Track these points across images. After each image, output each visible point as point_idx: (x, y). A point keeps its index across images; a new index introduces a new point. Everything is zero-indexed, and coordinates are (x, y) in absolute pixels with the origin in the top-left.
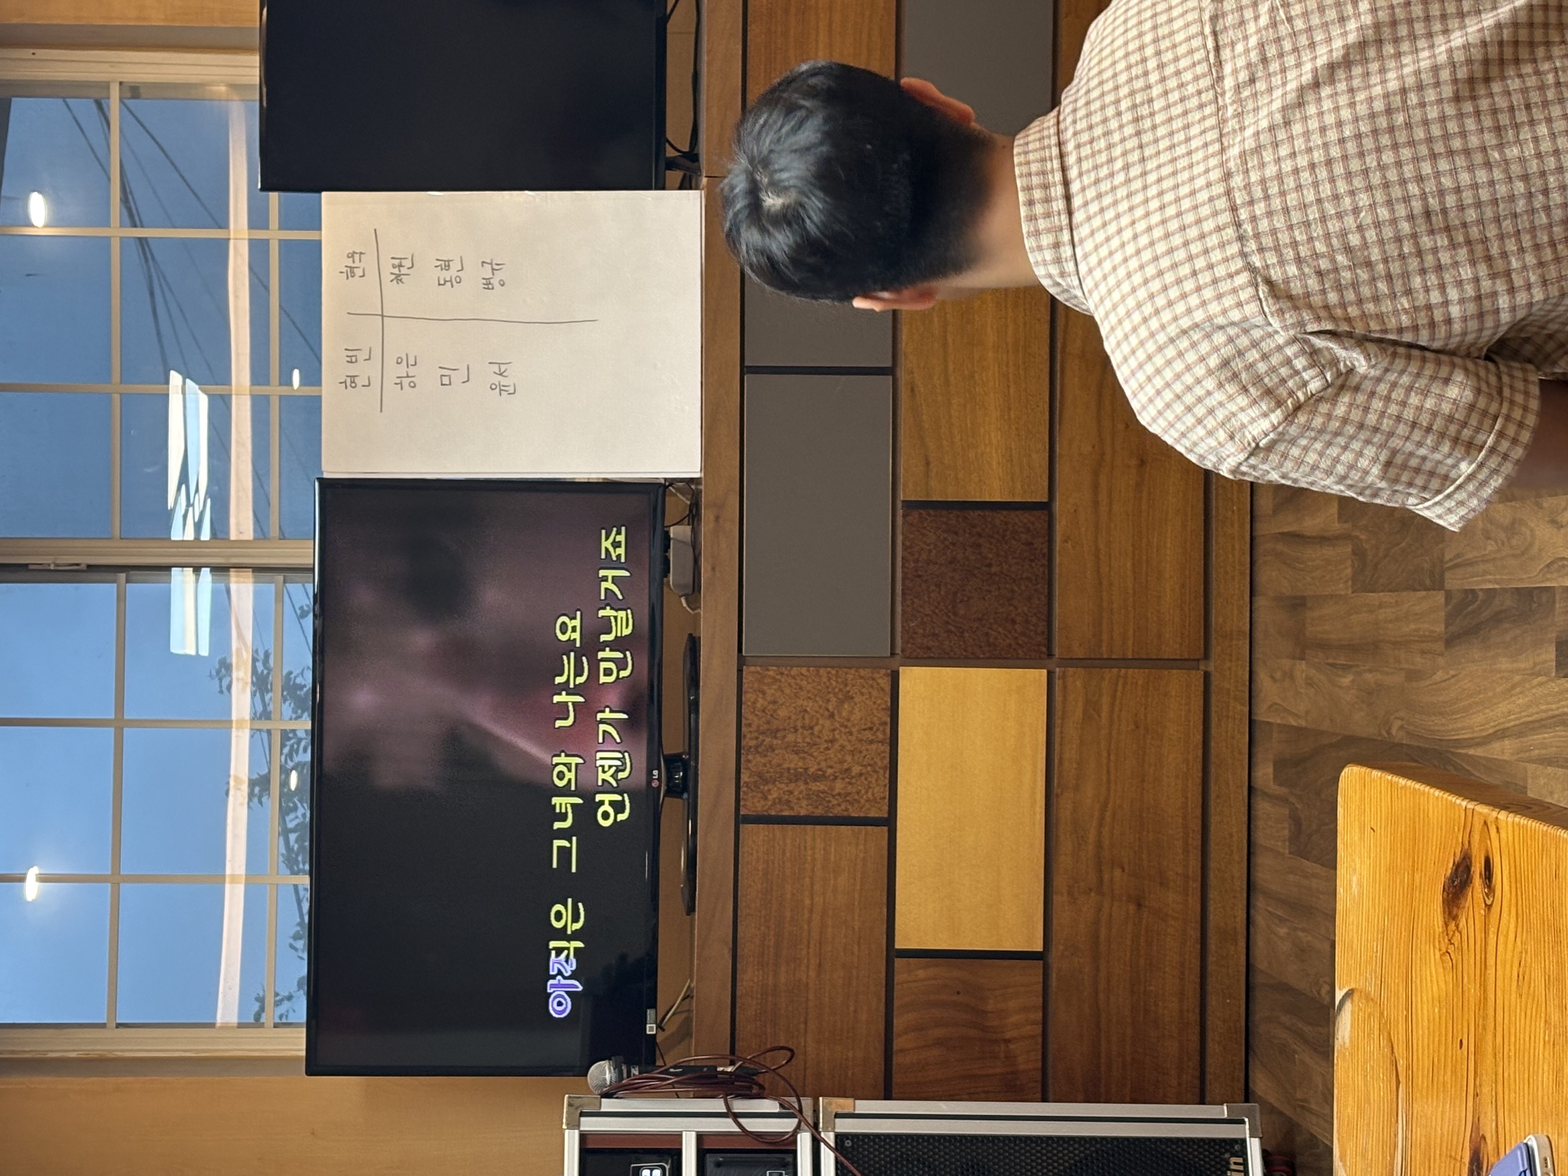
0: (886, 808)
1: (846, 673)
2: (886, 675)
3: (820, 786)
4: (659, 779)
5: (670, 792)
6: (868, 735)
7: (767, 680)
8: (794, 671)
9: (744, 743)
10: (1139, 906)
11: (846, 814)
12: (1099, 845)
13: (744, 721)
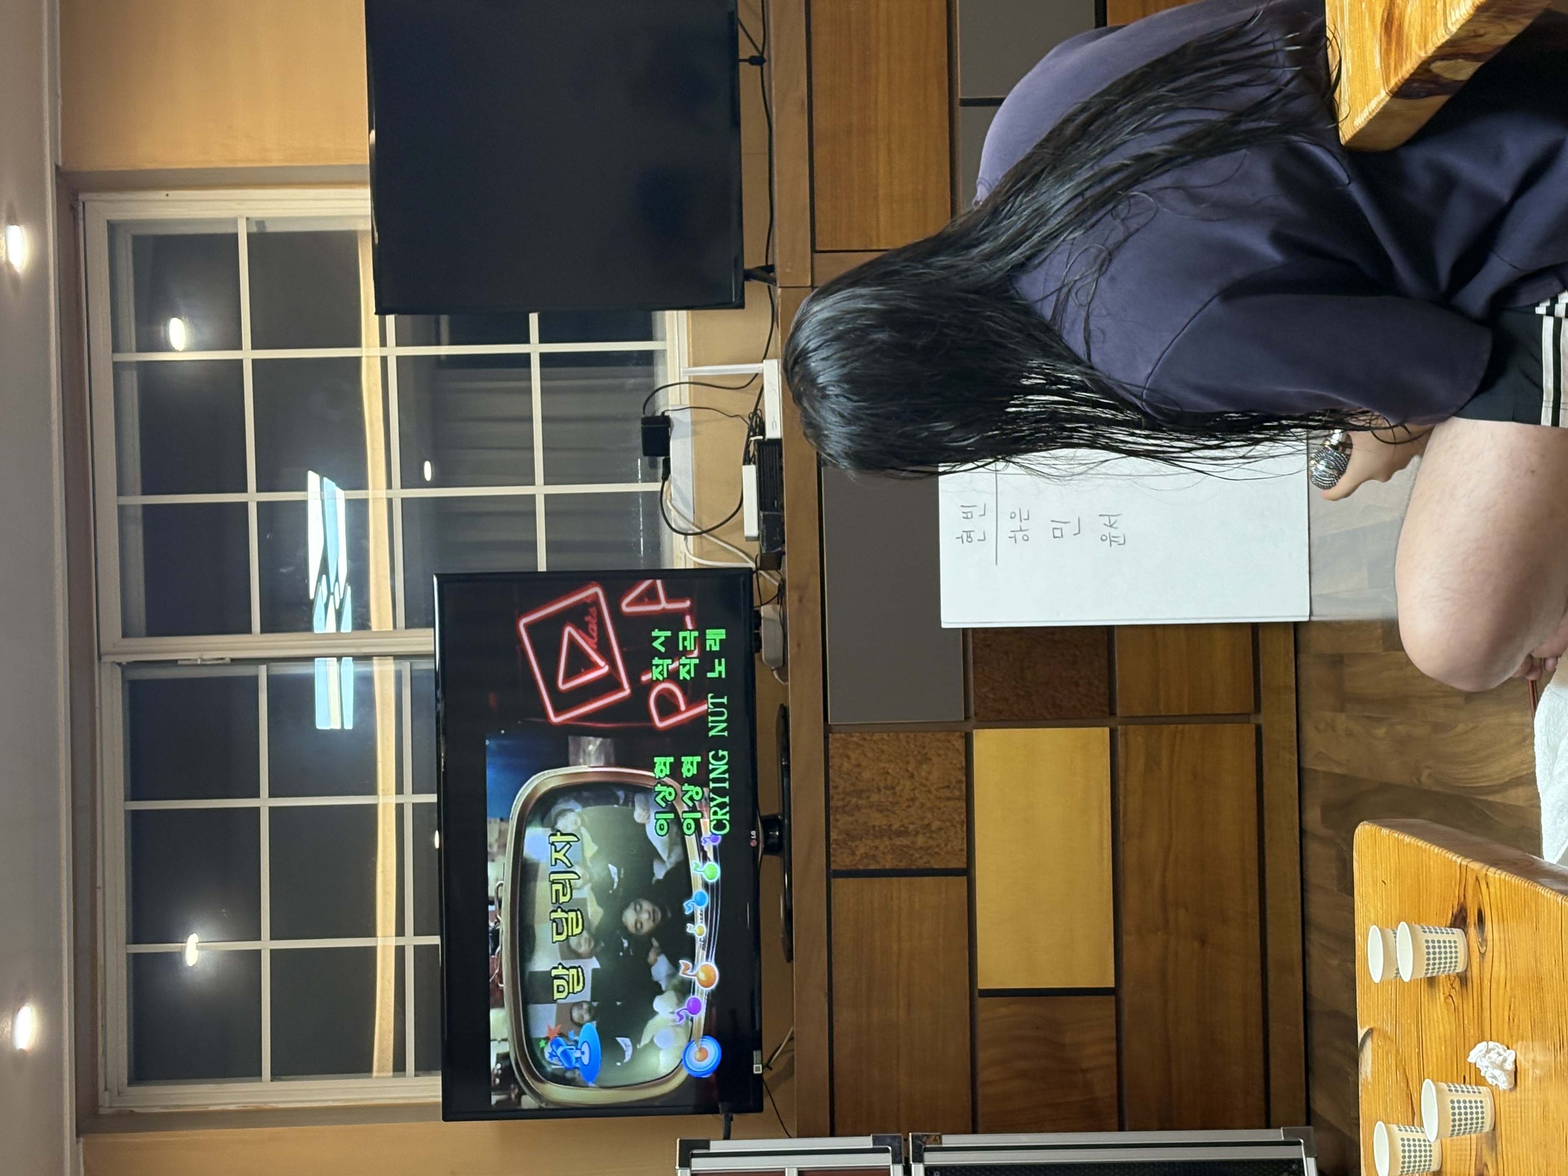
0: (965, 859)
1: (923, 737)
2: (961, 737)
3: (904, 841)
4: (757, 839)
5: (768, 850)
6: (946, 793)
7: (851, 746)
8: (876, 737)
9: (832, 803)
10: (1203, 943)
11: (928, 866)
12: (1164, 887)
13: (831, 784)
